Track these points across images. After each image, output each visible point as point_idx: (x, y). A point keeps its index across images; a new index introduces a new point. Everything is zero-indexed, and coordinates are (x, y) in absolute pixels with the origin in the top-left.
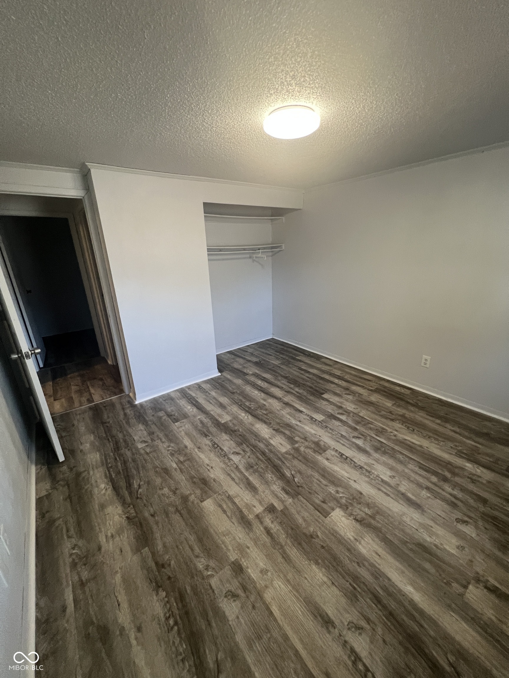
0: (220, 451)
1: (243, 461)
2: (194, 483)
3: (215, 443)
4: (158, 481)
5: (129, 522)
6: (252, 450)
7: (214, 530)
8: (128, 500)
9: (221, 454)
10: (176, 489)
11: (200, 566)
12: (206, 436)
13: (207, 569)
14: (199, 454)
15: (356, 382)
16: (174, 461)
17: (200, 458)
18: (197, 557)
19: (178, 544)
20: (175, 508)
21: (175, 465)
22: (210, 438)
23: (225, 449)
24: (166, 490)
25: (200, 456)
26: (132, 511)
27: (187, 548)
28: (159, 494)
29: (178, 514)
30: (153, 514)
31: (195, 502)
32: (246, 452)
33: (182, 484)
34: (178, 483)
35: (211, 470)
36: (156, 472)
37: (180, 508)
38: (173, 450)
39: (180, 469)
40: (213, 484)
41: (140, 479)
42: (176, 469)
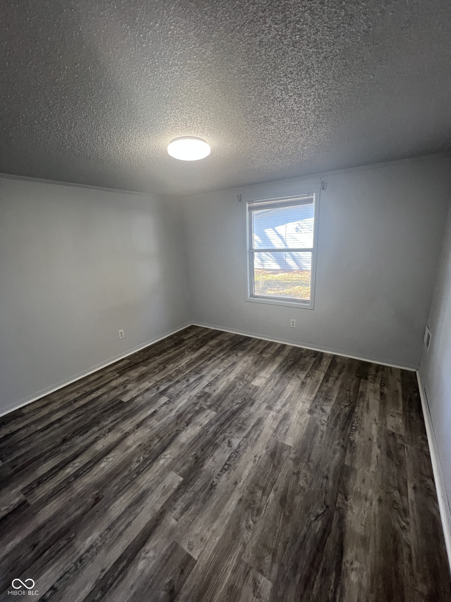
0: (232, 459)
1: (237, 435)
2: (279, 463)
3: (223, 468)
4: (298, 499)
5: (348, 494)
6: (221, 433)
7: (303, 430)
8: (336, 516)
9: (236, 456)
10: (294, 474)
11: (325, 427)
12: (213, 486)
13: (323, 424)
14: (244, 478)
15: (103, 383)
16: (267, 499)
17: (249, 474)
18: (323, 432)
19: (326, 446)
20: (309, 463)
21: (272, 495)
22: (215, 480)
23: (227, 456)
24: (302, 483)
25: (247, 474)
26: (339, 500)
27: (323, 439)
28: (309, 487)
29: (311, 458)
30: (326, 479)
31: (294, 451)
32: (225, 437)
33: (286, 473)
34: (288, 477)
35: (259, 455)
36: (290, 512)
37: (306, 460)
38: (252, 516)
39: (273, 484)
40: (271, 447)
41: (310, 525)
42: (276, 490)
